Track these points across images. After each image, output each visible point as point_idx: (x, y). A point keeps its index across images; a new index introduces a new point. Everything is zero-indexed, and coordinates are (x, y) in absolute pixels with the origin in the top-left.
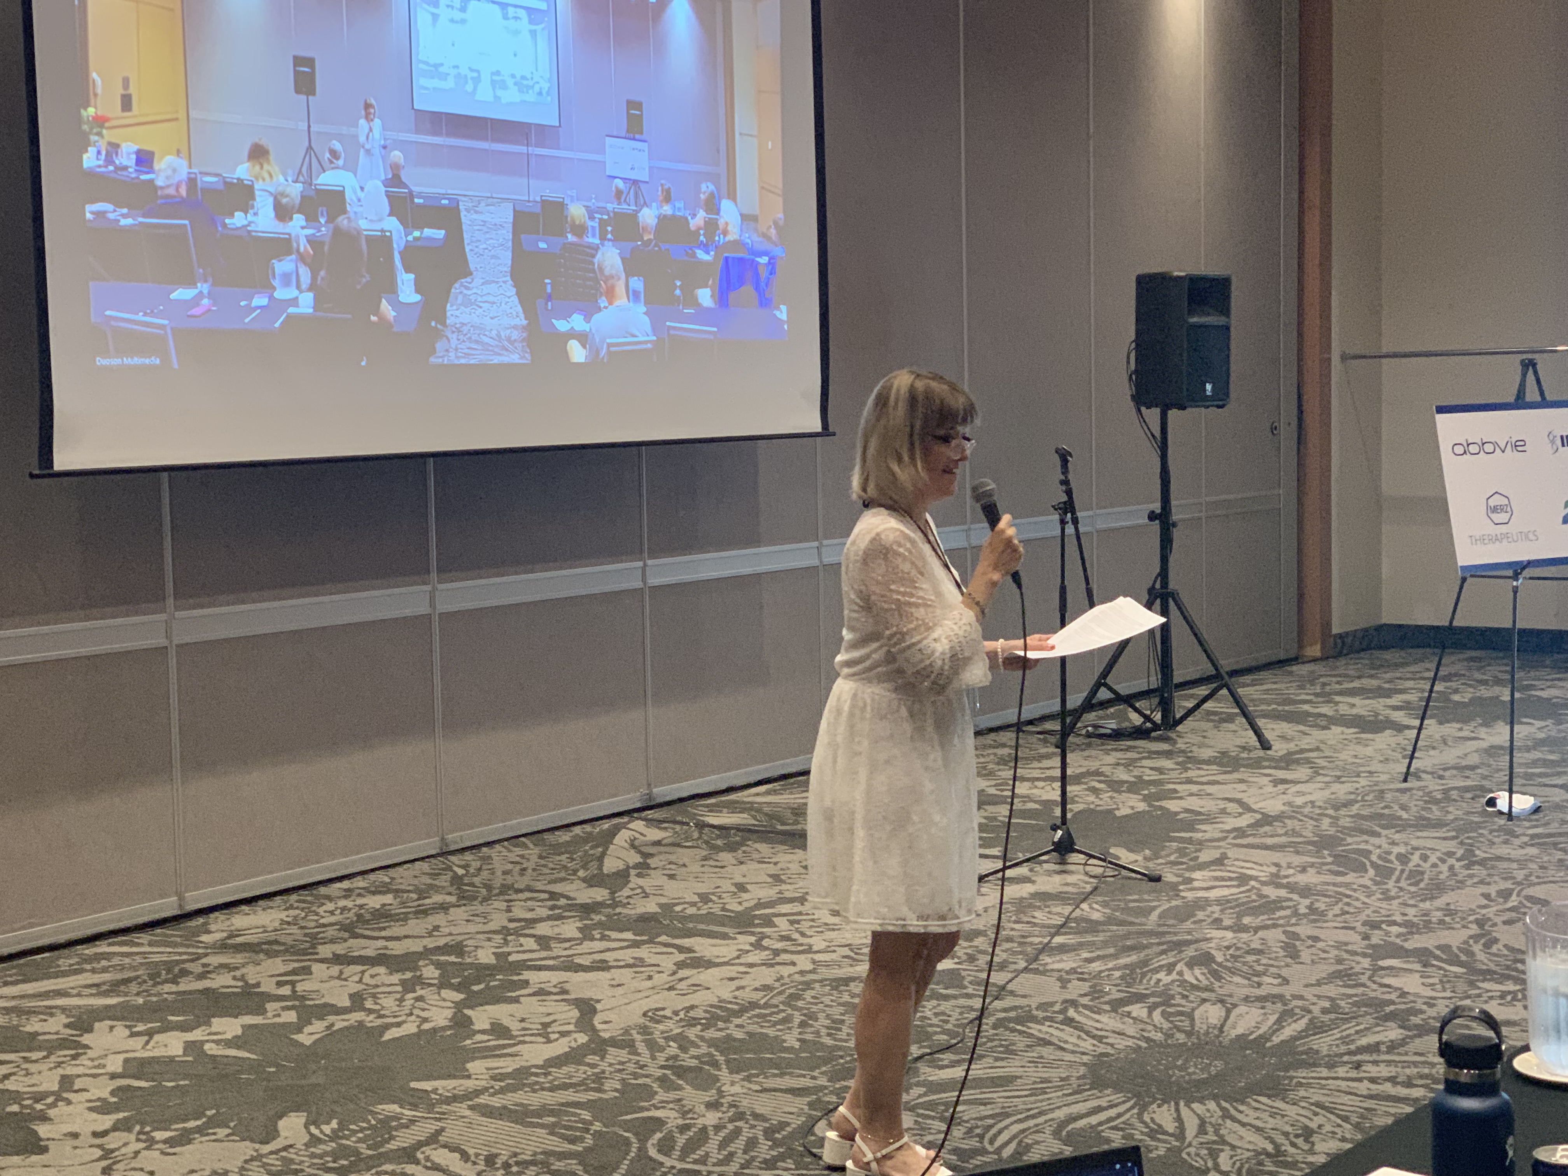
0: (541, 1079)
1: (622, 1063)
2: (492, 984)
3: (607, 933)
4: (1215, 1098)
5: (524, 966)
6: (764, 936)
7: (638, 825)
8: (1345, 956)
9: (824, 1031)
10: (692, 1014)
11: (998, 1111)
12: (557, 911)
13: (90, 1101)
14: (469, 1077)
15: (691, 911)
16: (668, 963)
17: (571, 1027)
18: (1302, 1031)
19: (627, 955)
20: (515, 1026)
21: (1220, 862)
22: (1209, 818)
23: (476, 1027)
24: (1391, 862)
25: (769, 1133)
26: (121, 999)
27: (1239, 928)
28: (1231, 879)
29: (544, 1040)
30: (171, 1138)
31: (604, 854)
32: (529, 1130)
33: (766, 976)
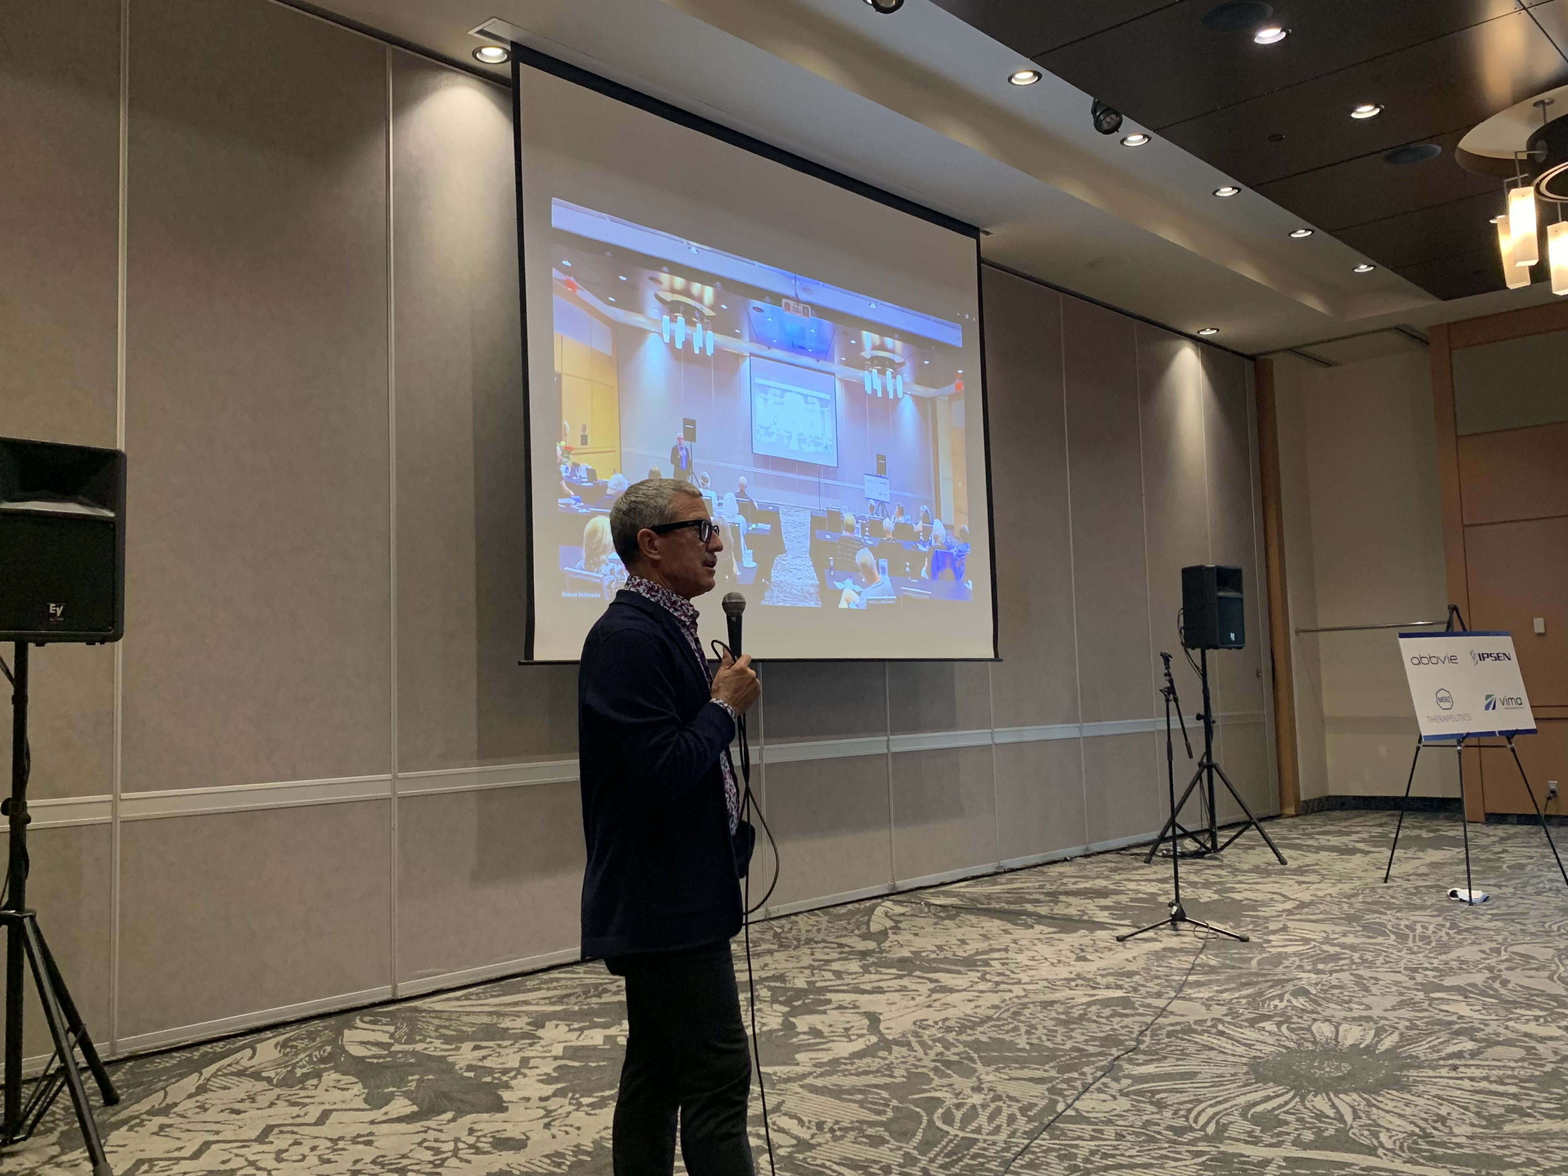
0: (849, 1067)
1: (903, 1057)
2: (807, 1001)
3: (879, 969)
4: (1355, 1090)
5: (826, 990)
6: (985, 973)
7: (888, 904)
8: (1404, 991)
9: (1044, 1038)
10: (947, 1023)
11: (1192, 1098)
12: (844, 955)
13: (538, 1075)
14: (798, 1064)
15: (933, 956)
16: (925, 988)
17: (865, 1031)
18: (1397, 1043)
19: (895, 984)
20: (826, 1030)
21: (1285, 929)
22: (1264, 904)
23: (799, 1030)
24: (1402, 930)
25: (1024, 1110)
26: (564, 1007)
27: (1319, 972)
28: (1297, 940)
29: (846, 1040)
30: (593, 1103)
31: (869, 920)
32: (846, 1104)
33: (995, 999)
